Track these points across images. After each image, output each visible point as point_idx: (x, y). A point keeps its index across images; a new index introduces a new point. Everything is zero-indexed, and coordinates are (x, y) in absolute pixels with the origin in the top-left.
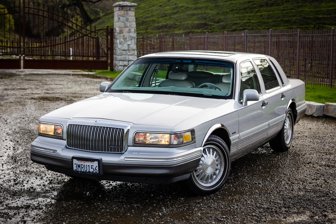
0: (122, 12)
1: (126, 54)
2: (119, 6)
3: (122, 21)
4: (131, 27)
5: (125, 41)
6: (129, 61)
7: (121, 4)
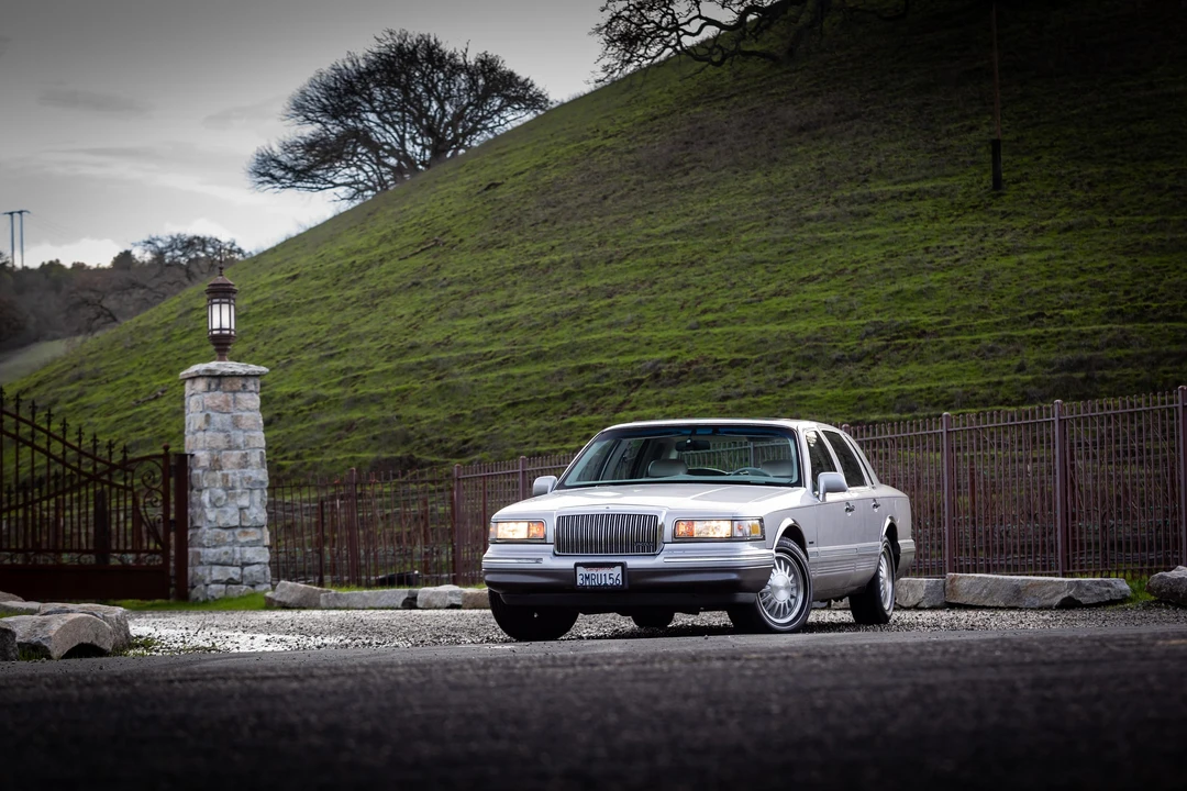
0: (218, 397)
1: (235, 542)
2: (210, 376)
3: (219, 426)
4: (250, 449)
5: (228, 495)
6: (244, 565)
7: (215, 371)
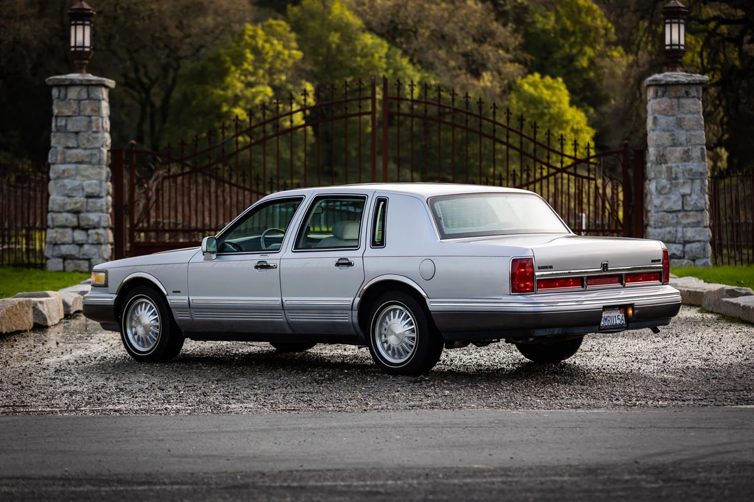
0: (665, 102)
1: (678, 224)
2: (656, 85)
3: (666, 128)
4: (692, 145)
5: (671, 184)
6: (685, 243)
7: (662, 80)
